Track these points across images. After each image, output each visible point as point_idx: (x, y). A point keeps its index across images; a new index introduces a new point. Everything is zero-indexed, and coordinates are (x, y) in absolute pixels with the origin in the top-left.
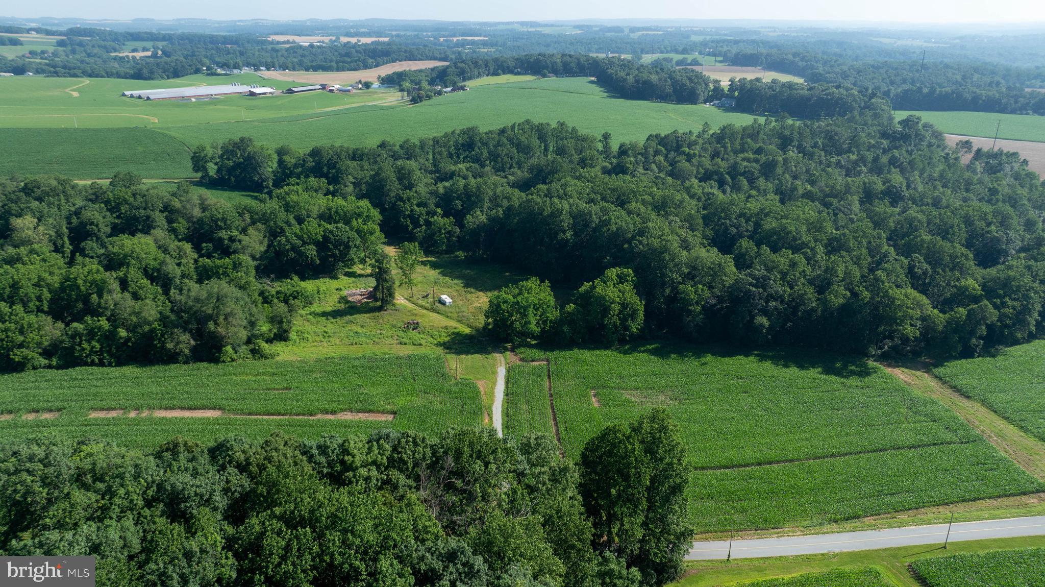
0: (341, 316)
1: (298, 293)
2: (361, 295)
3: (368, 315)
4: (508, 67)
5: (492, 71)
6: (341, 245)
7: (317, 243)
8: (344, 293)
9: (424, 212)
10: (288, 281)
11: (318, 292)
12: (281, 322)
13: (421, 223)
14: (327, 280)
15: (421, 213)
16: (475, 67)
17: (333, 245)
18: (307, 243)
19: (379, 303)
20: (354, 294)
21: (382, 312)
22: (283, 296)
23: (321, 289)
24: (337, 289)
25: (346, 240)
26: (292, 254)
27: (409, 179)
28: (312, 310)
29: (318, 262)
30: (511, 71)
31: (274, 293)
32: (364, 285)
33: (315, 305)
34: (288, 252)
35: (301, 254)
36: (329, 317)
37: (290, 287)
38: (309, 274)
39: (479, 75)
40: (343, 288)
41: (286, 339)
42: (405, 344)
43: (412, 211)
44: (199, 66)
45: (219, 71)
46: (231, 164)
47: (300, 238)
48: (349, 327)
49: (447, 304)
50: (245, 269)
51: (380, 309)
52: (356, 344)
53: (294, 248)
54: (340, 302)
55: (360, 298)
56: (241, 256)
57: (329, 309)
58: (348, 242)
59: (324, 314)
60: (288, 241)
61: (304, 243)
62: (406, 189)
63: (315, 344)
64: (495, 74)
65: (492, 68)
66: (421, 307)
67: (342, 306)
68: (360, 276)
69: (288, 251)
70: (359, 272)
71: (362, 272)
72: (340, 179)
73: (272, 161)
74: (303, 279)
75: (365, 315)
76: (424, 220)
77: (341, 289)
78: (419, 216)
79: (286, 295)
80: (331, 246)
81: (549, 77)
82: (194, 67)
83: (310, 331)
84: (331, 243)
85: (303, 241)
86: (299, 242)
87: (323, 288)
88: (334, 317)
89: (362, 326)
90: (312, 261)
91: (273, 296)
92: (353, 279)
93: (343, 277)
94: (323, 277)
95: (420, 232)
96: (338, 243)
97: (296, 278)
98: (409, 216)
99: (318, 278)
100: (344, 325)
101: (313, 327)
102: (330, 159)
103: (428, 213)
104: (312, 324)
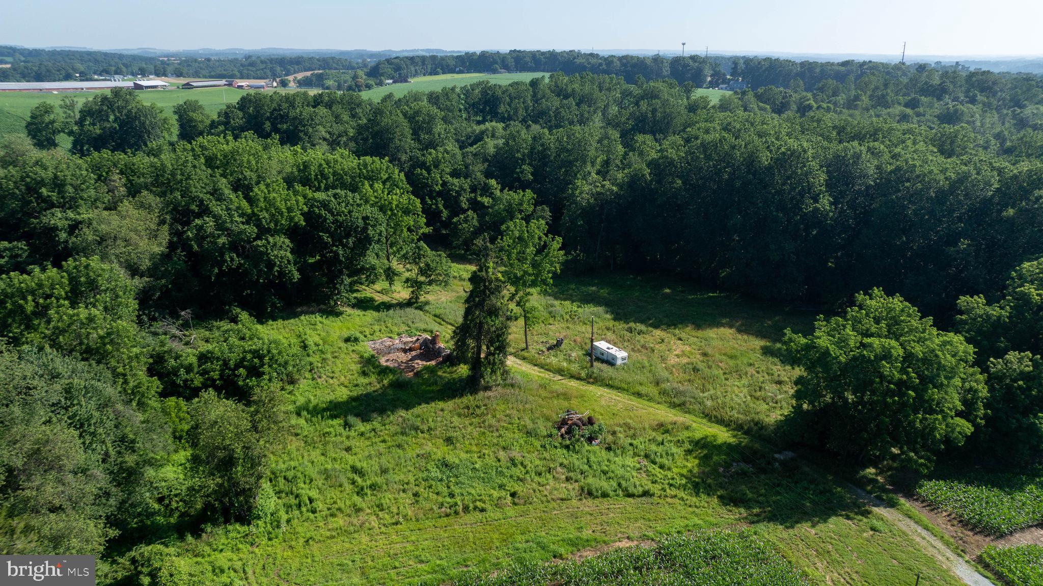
0: (382, 411)
1: (261, 357)
2: (405, 351)
3: (450, 405)
4: (448, 66)
5: (429, 71)
6: (348, 236)
7: (293, 232)
8: (367, 347)
9: (466, 186)
10: (225, 325)
11: (305, 347)
12: (228, 463)
13: (464, 206)
14: (318, 318)
15: (462, 188)
16: (411, 64)
17: (332, 235)
18: (268, 231)
19: (463, 370)
20: (389, 350)
21: (481, 394)
22: (217, 366)
23: (310, 342)
24: (347, 340)
25: (360, 223)
26: (233, 260)
27: (429, 132)
28: (301, 400)
29: (297, 275)
30: (451, 71)
31: (193, 360)
32: (404, 328)
33: (304, 384)
34: (222, 255)
35: (256, 257)
36: (352, 419)
37: (234, 340)
38: (273, 305)
39: (416, 74)
40: (361, 337)
41: (245, 516)
42: (605, 495)
43: (444, 184)
44: (71, 71)
45: (96, 77)
46: (98, 131)
47: (251, 219)
48: (415, 447)
49: (619, 362)
50: (107, 297)
51: (472, 385)
52: (466, 509)
53: (237, 245)
54: (364, 374)
55: (403, 357)
56: (95, 262)
57: (342, 394)
58: (365, 229)
59: (335, 410)
60: (220, 226)
61: (263, 232)
62: (427, 148)
63: (340, 521)
64: (434, 73)
65: (429, 67)
66: (560, 372)
67: (372, 384)
68: (387, 306)
69: (222, 250)
70: (379, 298)
71: (386, 299)
72: (301, 135)
73: (168, 130)
74: (261, 318)
75: (441, 404)
76: (468, 200)
77: (356, 340)
78: (459, 194)
79: (226, 363)
80: (325, 237)
81: (500, 73)
82: (63, 72)
83: (312, 472)
84: (327, 231)
85: (258, 225)
86: (251, 230)
87: (312, 338)
88: (365, 419)
89: (449, 441)
90: (282, 273)
91: (189, 369)
92: (371, 315)
93: (349, 310)
94: (306, 313)
95: (466, 221)
96: (343, 231)
97: (244, 316)
98: (439, 194)
99: (296, 315)
100: (400, 439)
101: (316, 455)
102: (275, 110)
103: (473, 189)
104: (308, 443)
